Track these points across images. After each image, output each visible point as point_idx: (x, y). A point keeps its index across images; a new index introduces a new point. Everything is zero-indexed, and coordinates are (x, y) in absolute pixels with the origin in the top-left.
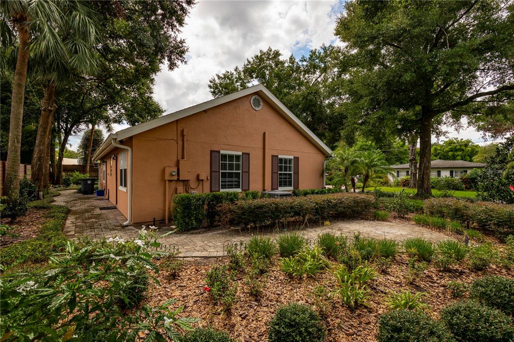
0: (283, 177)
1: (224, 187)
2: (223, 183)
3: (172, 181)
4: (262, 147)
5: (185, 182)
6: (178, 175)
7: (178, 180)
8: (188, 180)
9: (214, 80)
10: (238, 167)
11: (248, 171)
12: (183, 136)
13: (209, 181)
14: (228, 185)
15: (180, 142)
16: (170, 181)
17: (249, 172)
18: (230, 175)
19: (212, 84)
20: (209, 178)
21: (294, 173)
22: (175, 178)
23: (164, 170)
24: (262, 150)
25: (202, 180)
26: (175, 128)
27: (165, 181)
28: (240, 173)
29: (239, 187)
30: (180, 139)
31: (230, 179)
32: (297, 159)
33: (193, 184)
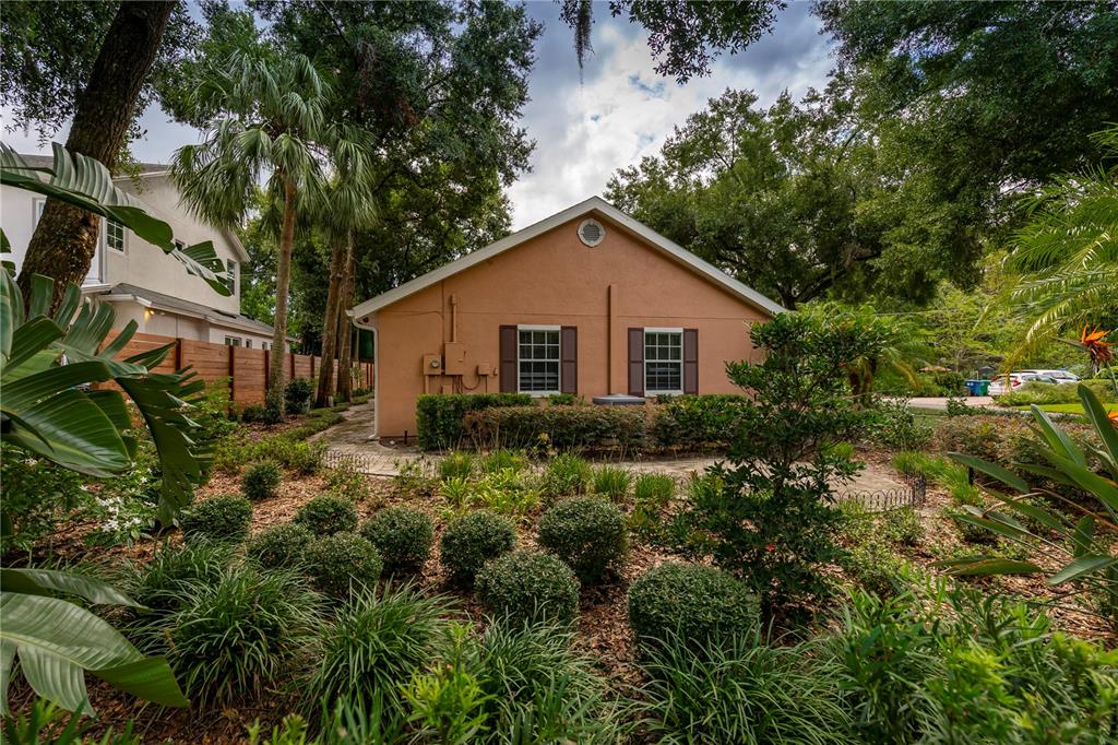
0: (657, 369)
1: (525, 387)
2: (524, 381)
3: (433, 376)
4: (605, 314)
5: (457, 378)
6: (443, 367)
7: (443, 374)
8: (460, 376)
9: (616, 182)
10: (554, 353)
11: (573, 359)
12: (452, 305)
13: (498, 377)
14: (535, 385)
15: (448, 316)
16: (430, 376)
17: (576, 362)
18: (539, 367)
19: (610, 191)
20: (497, 372)
21: (684, 362)
22: (439, 372)
23: (422, 360)
24: (605, 319)
25: (485, 376)
26: (440, 294)
27: (424, 376)
28: (557, 363)
29: (557, 389)
30: (447, 310)
31: (539, 374)
32: (692, 333)
33: (468, 381)
